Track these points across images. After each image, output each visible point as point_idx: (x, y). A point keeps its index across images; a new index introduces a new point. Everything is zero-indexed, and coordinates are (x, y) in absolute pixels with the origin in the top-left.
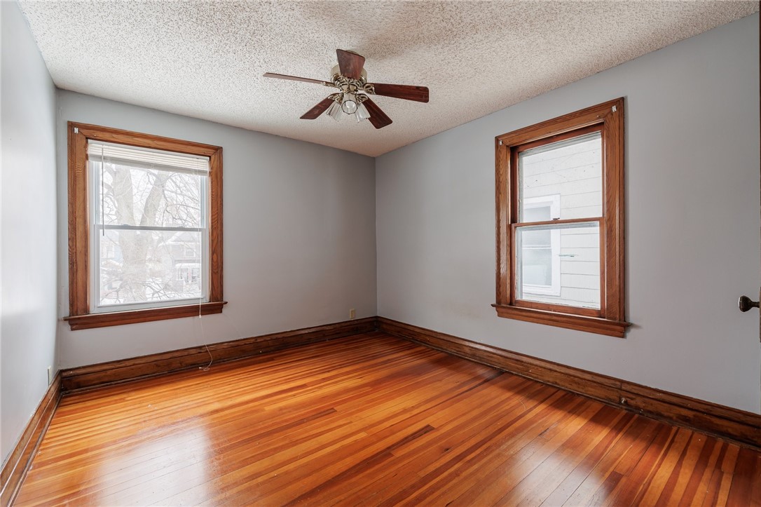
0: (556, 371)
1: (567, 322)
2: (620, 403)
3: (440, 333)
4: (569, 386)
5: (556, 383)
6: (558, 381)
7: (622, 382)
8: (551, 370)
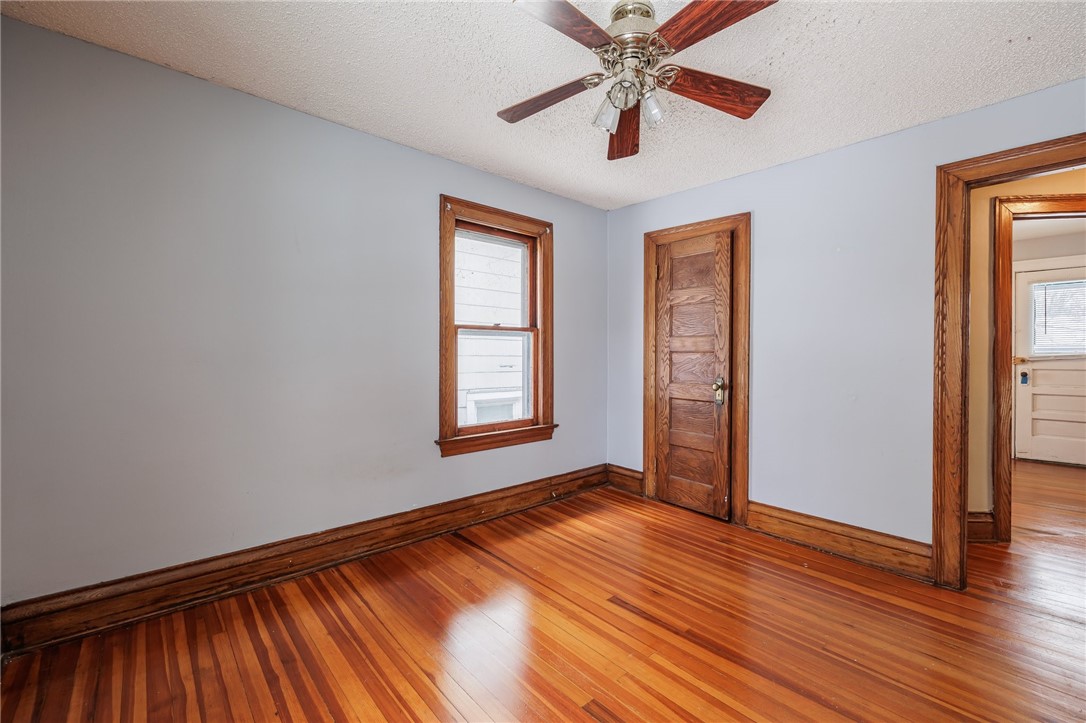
0: (507, 497)
1: (516, 438)
2: (552, 497)
3: (323, 533)
4: (518, 506)
5: (508, 510)
6: (509, 507)
7: (550, 478)
8: (502, 498)
